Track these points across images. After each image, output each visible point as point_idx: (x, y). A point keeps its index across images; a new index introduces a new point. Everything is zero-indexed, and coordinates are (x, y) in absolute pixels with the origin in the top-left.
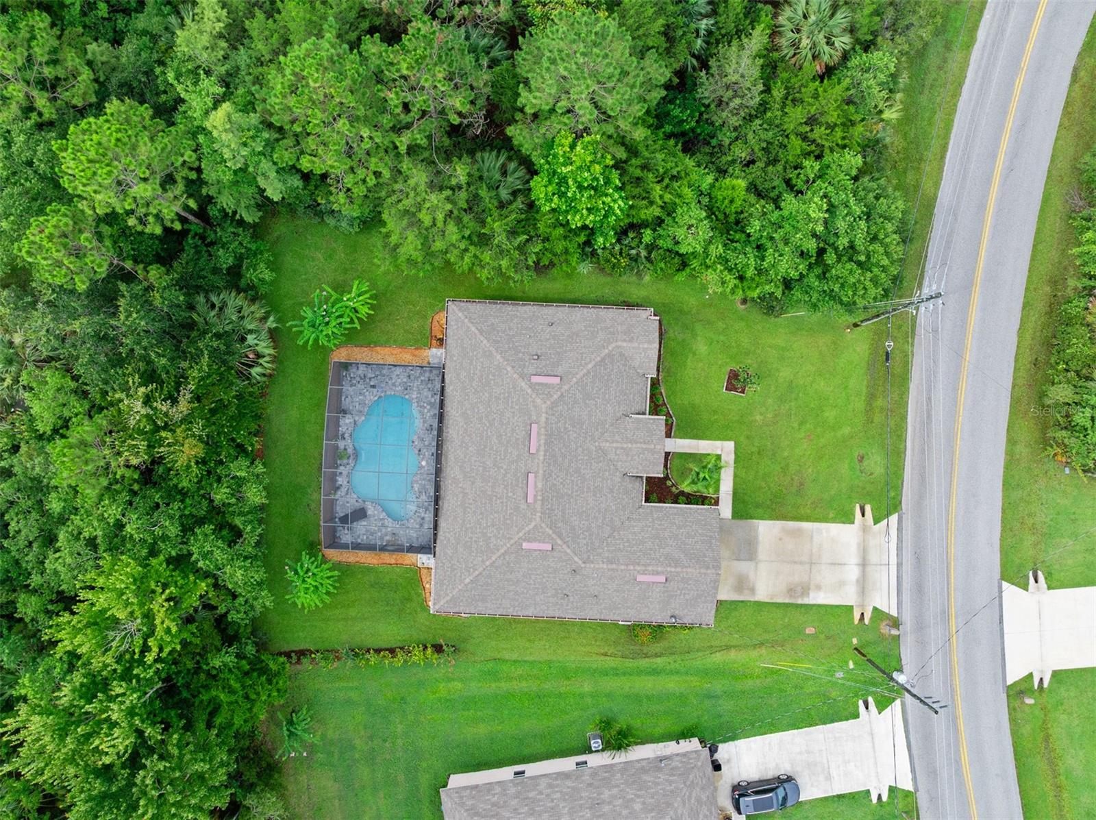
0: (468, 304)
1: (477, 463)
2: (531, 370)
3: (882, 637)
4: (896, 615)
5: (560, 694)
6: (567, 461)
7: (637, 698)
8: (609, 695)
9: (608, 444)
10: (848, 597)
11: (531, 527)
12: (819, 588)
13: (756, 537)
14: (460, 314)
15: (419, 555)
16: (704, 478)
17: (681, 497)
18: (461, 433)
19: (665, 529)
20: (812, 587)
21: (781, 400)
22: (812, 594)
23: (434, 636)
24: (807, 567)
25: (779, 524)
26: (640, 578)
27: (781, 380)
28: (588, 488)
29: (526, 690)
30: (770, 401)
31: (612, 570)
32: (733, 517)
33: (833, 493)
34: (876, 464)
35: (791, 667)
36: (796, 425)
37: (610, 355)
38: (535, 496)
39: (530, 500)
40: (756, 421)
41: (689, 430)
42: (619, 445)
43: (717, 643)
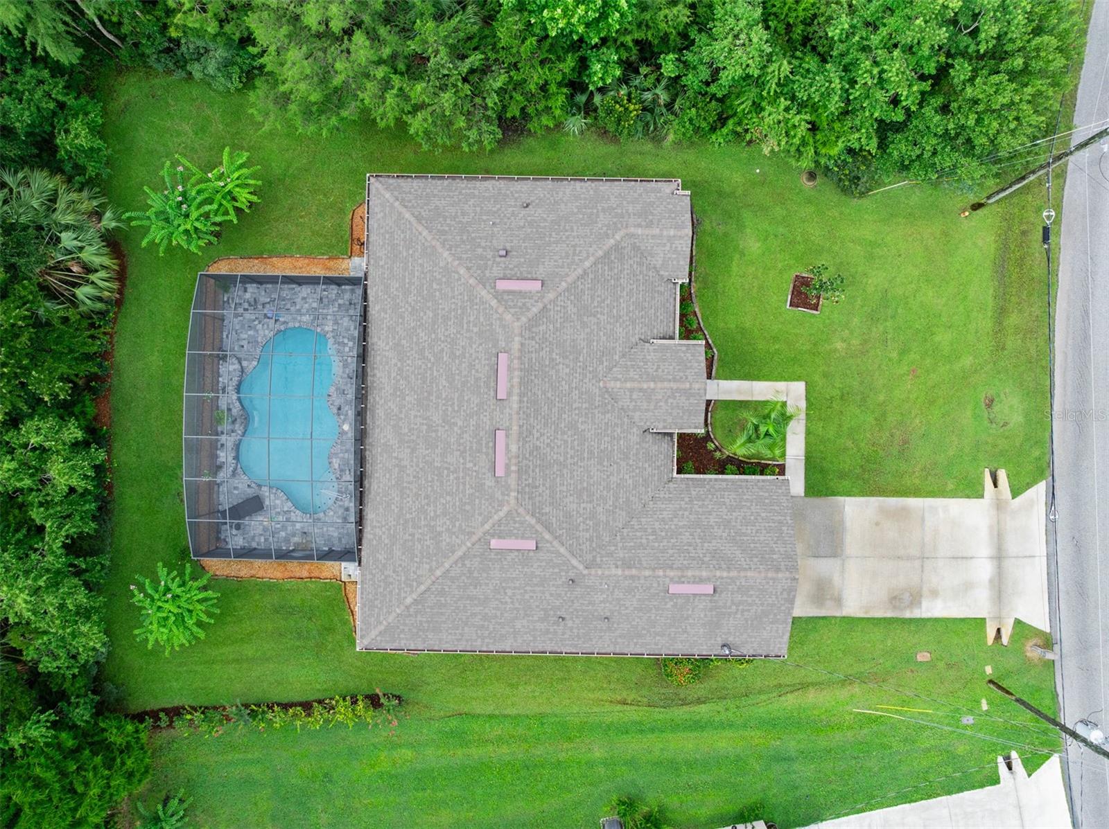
0: (400, 180)
1: (419, 420)
2: (497, 271)
3: (1028, 663)
4: (1048, 631)
5: (559, 762)
6: (555, 410)
7: (673, 766)
8: (632, 763)
9: (618, 384)
10: (978, 605)
11: (502, 514)
12: (934, 593)
13: (842, 522)
14: (388, 195)
15: (344, 564)
16: (767, 434)
17: (729, 466)
18: (393, 375)
19: (710, 513)
20: (925, 591)
21: (873, 318)
22: (925, 604)
23: (370, 683)
24: (917, 563)
25: (874, 501)
26: (673, 589)
27: (870, 289)
28: (591, 452)
29: (508, 758)
30: (856, 320)
31: (632, 577)
32: (807, 494)
33: (951, 453)
34: (1012, 409)
35: (897, 712)
36: (894, 355)
37: (617, 248)
38: (507, 466)
39: (500, 472)
40: (836, 350)
41: (738, 367)
42: (636, 385)
43: (787, 680)
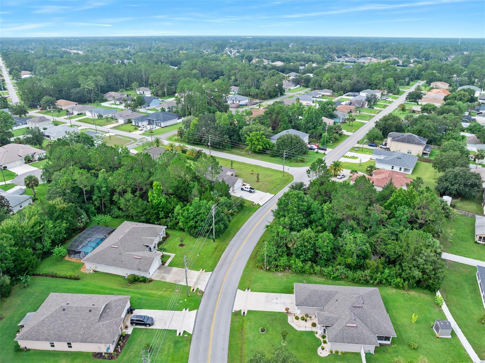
3: (198, 295)
4: (203, 291)
10: (191, 285)
12: (184, 281)
13: (172, 270)
22: (181, 282)
24: (182, 277)
25: (179, 269)
26: (135, 257)
30: (188, 249)
31: (129, 254)
32: (168, 266)
34: (210, 263)
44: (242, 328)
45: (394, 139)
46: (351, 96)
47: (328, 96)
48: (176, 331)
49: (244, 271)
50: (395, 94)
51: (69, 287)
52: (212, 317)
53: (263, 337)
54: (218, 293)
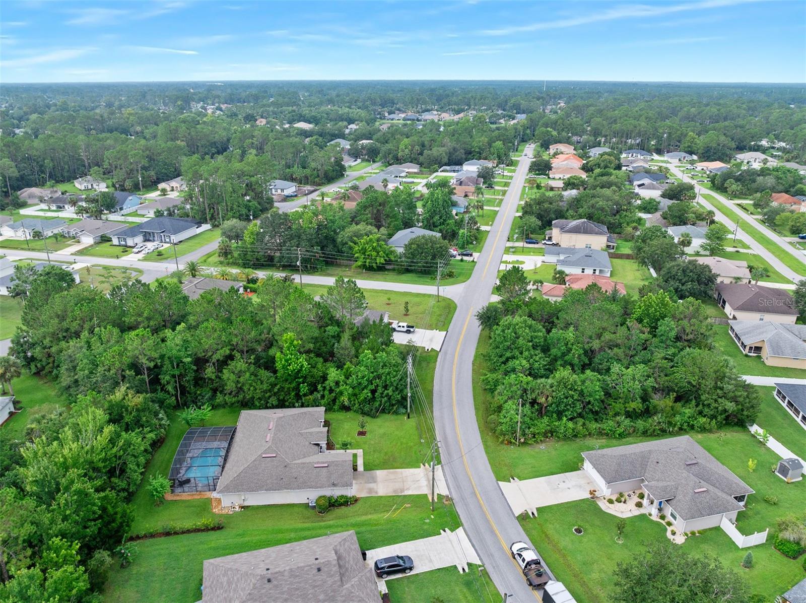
3: (446, 505)
4: (450, 496)
6: (285, 433)
10: (425, 490)
11: (267, 447)
12: (408, 489)
13: (376, 476)
20: (405, 489)
22: (405, 492)
24: (402, 483)
25: (386, 471)
26: (316, 466)
27: (380, 432)
28: (294, 442)
30: (377, 438)
31: (303, 463)
32: (365, 471)
33: (409, 460)
38: (270, 439)
39: (267, 440)
40: (371, 443)
44: (546, 536)
45: (563, 230)
46: (450, 171)
47: (415, 173)
48: (455, 567)
49: (486, 452)
50: (508, 166)
51: (213, 545)
52: (493, 532)
53: (585, 540)
54: (474, 494)
